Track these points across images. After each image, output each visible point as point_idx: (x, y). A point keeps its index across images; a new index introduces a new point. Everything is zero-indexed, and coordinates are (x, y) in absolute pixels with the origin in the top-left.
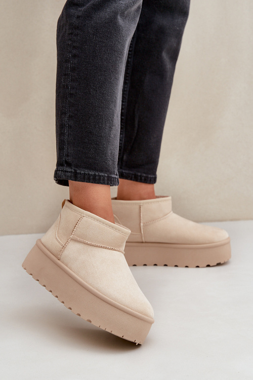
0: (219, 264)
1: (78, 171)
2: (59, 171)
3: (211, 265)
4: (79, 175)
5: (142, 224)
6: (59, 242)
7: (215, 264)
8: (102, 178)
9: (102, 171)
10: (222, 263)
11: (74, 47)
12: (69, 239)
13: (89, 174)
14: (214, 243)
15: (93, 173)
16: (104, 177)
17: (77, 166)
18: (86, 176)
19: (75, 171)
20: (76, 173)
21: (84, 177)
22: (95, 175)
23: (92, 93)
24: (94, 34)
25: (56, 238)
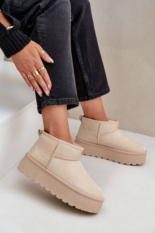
0: (137, 165)
1: (59, 100)
2: (48, 101)
3: (133, 165)
4: (60, 102)
5: (99, 134)
6: (46, 159)
7: (135, 164)
8: (72, 100)
9: (72, 97)
10: (139, 164)
11: (42, 33)
12: (52, 157)
14: (137, 152)
16: (74, 100)
17: (57, 97)
19: (57, 100)
20: (58, 101)
21: (63, 102)
23: (57, 56)
24: (52, 25)
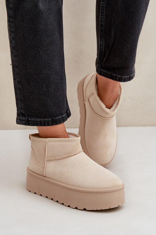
6: (40, 166)
12: (46, 161)
13: (37, 121)
15: (39, 120)
18: (35, 122)
20: (29, 120)
22: (41, 121)
25: (37, 164)
